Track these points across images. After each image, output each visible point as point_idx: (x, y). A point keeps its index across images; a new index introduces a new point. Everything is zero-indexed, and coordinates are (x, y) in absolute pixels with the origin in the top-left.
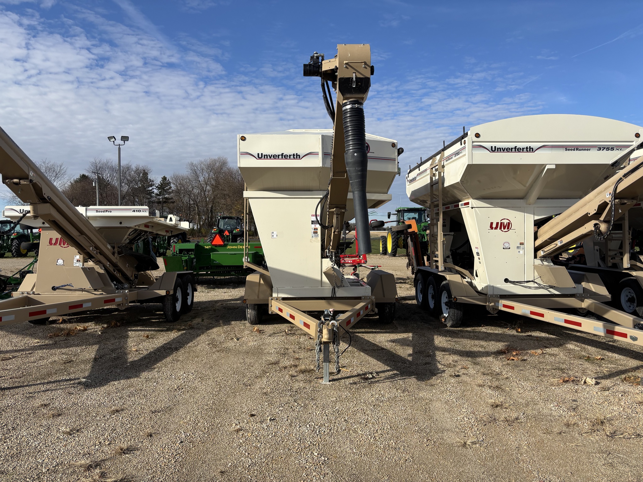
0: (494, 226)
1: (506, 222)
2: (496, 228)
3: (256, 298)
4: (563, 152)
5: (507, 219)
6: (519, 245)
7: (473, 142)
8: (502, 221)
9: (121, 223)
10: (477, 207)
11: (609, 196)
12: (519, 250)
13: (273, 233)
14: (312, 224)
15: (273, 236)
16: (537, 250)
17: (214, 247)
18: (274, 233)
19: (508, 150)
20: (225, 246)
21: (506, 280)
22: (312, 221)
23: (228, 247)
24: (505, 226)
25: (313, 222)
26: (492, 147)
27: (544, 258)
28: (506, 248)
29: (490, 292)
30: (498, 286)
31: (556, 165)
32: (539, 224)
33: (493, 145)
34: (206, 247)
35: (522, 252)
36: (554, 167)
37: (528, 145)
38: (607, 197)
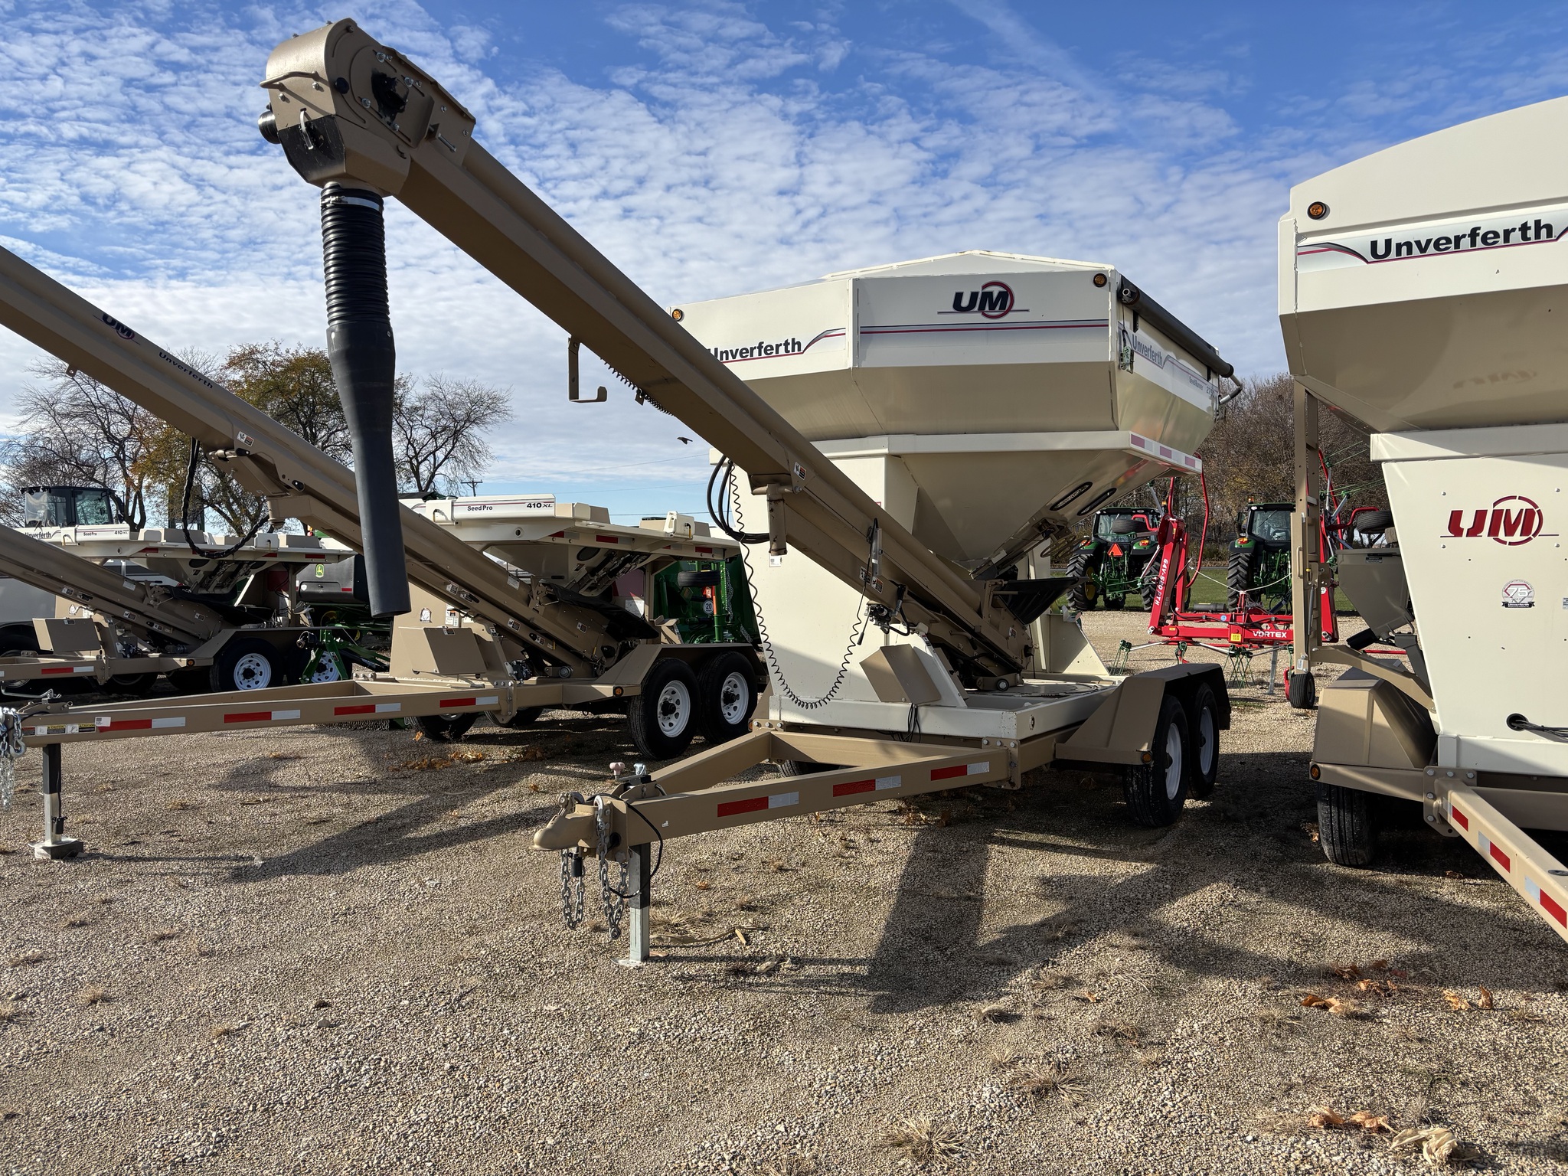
0: (1466, 523)
2: (1474, 531)
5: (1520, 498)
7: (1300, 237)
8: (1502, 506)
10: (1396, 461)
19: (1442, 245)
21: (1516, 722)
24: (1513, 524)
26: (1374, 244)
28: (1517, 605)
29: (1444, 760)
30: (1482, 739)
33: (1380, 235)
37: (1529, 215)
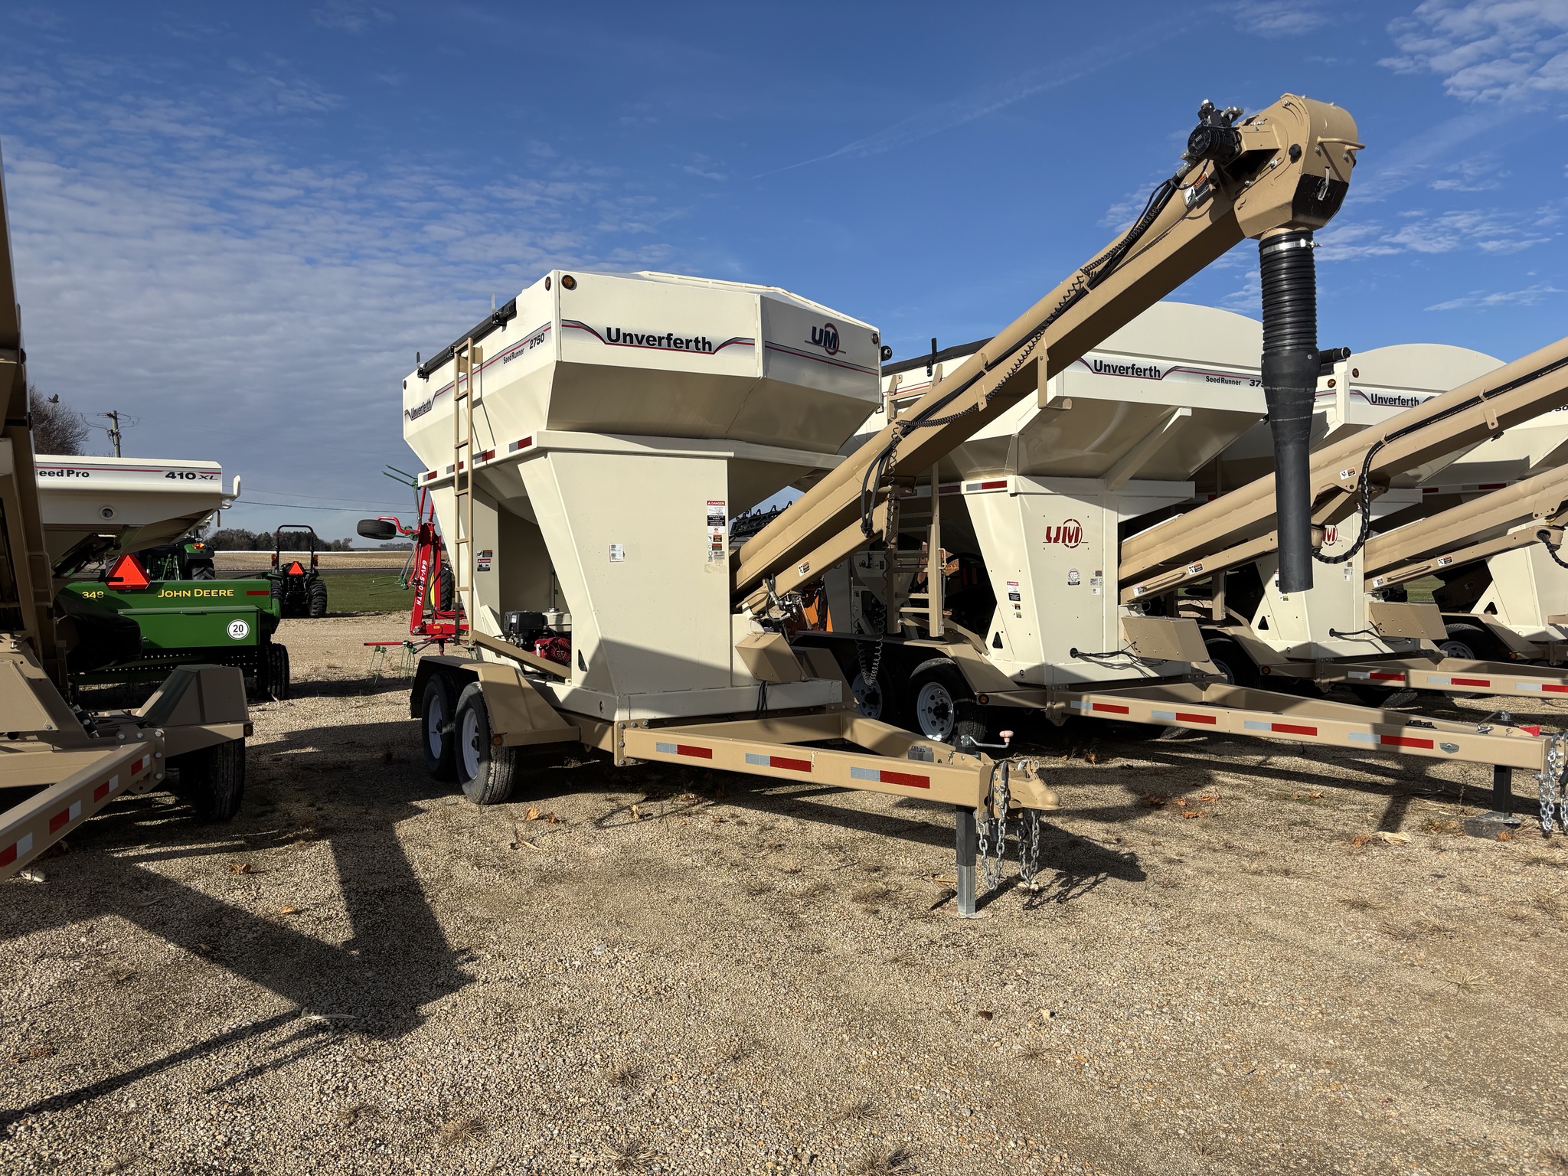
0: (1053, 535)
1: (1072, 525)
2: (1056, 540)
3: (529, 728)
4: (1200, 384)
5: (1074, 520)
6: (1095, 577)
8: (1067, 525)
9: (107, 512)
10: (1025, 494)
11: (1347, 476)
12: (1094, 587)
13: (614, 546)
14: (709, 524)
15: (614, 555)
16: (1123, 584)
17: (115, 594)
18: (617, 548)
19: (1122, 371)
20: (155, 589)
21: (1074, 653)
22: (709, 518)
23: (163, 594)
24: (1069, 536)
25: (711, 518)
26: (1095, 362)
27: (1134, 604)
28: (1073, 584)
29: (1047, 681)
30: (1061, 665)
31: (1194, 409)
32: (1126, 530)
33: (1098, 357)
34: (87, 594)
35: (1098, 591)
36: (1188, 413)
37: (1154, 363)
38: (1343, 478)
